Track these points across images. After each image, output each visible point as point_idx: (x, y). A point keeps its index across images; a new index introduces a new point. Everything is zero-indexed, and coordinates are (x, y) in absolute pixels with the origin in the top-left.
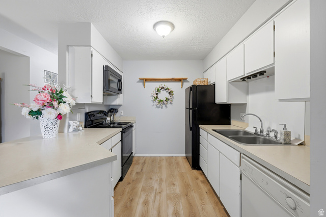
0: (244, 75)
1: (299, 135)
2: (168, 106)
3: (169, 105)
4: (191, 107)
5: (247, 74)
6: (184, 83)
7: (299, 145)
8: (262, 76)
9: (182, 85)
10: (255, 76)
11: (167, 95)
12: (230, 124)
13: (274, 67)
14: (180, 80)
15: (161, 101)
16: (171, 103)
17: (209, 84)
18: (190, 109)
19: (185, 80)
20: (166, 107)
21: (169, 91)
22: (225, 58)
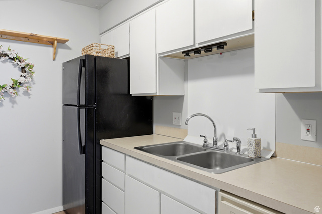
0: (194, 45)
1: (268, 144)
2: (17, 99)
3: (20, 98)
4: (83, 103)
5: (199, 44)
6: (60, 51)
7: (271, 158)
8: (220, 50)
9: (55, 54)
10: (208, 49)
11: (16, 74)
13: (253, 35)
14: (50, 42)
16: (26, 93)
17: (115, 57)
18: (80, 107)
19: (62, 42)
20: (13, 102)
21: (22, 65)
22: (153, 10)
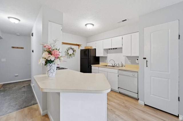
1: (124, 64)
6: (80, 47)
12: (99, 64)
14: (78, 45)
15: (70, 55)
16: (74, 56)
